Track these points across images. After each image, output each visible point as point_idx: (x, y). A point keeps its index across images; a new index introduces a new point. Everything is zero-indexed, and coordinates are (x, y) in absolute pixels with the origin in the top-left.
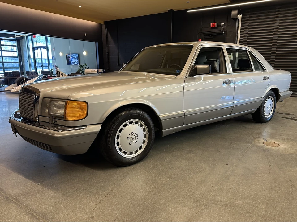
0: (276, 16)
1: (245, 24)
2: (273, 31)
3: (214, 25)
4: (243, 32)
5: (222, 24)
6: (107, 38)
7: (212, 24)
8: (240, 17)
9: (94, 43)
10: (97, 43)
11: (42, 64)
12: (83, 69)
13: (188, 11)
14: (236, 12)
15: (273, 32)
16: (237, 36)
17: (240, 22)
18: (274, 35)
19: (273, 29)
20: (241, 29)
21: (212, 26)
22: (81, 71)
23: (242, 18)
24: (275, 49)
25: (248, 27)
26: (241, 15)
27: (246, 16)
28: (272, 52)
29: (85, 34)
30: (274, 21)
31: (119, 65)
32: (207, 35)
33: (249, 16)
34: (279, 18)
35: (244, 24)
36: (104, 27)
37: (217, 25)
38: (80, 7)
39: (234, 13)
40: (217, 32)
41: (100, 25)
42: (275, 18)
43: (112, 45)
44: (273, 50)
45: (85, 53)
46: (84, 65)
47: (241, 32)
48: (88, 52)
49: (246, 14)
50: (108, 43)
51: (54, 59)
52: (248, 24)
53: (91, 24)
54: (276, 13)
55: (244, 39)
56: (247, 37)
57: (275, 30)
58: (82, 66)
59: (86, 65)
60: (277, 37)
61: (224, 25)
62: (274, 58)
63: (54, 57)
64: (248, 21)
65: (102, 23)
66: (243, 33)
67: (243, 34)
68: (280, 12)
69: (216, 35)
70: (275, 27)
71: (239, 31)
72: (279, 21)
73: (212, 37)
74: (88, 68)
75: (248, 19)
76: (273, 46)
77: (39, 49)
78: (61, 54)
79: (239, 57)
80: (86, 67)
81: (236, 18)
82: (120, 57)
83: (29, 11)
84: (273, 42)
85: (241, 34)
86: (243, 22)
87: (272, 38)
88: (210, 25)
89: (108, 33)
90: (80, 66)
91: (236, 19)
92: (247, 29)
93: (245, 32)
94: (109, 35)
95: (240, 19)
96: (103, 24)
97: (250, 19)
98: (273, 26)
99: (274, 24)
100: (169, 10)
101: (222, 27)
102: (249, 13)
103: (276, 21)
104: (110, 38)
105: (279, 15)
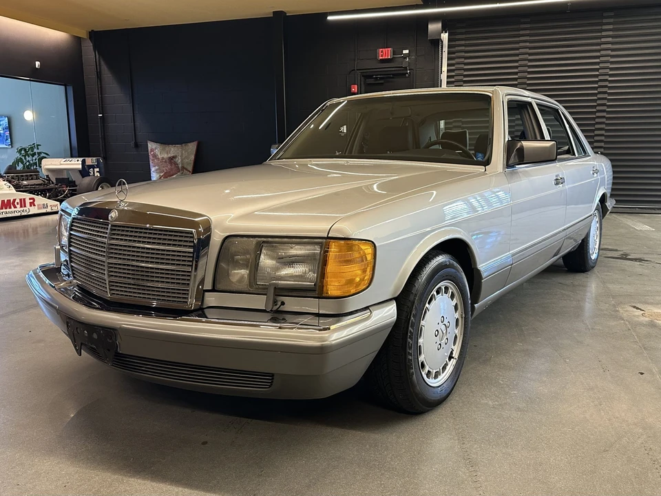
0: (521, 38)
1: (457, 55)
2: (516, 71)
3: (385, 53)
4: (452, 71)
5: (406, 52)
6: (99, 75)
7: (382, 52)
8: (445, 36)
9: (63, 87)
10: (70, 90)
12: (28, 159)
13: (330, 18)
14: (439, 26)
15: (516, 73)
16: (441, 81)
17: (445, 49)
19: (517, 67)
20: (448, 65)
22: (22, 163)
23: (449, 40)
25: (462, 60)
26: (447, 34)
27: (457, 37)
29: (38, 64)
30: (518, 49)
31: (136, 145)
32: (371, 77)
33: (463, 36)
34: (528, 44)
35: (454, 53)
36: (88, 49)
37: (394, 53)
39: (434, 27)
40: (393, 69)
41: (78, 40)
42: (518, 42)
43: (114, 92)
45: (29, 116)
46: (32, 149)
47: (448, 71)
48: (39, 112)
49: (458, 31)
50: (101, 87)
52: (463, 54)
53: (53, 36)
54: (521, 32)
56: (461, 84)
57: (520, 69)
59: (38, 146)
60: (525, 83)
61: (408, 55)
64: (463, 48)
65: (83, 34)
66: (453, 74)
67: (452, 77)
68: (528, 32)
69: (391, 78)
70: (520, 63)
71: (445, 68)
72: (527, 50)
73: (381, 81)
74: (43, 155)
75: (463, 42)
80: (39, 153)
81: (438, 40)
82: (138, 124)
85: (448, 77)
86: (452, 49)
87: (516, 85)
88: (376, 54)
89: (102, 63)
90: (20, 151)
91: (437, 42)
92: (462, 66)
93: (457, 72)
94: (104, 68)
95: (446, 42)
96: (85, 37)
97: (467, 42)
98: (517, 61)
99: (517, 55)
100: (275, 13)
101: (405, 58)
102: (464, 30)
103: (521, 51)
104: (107, 74)
105: (528, 38)
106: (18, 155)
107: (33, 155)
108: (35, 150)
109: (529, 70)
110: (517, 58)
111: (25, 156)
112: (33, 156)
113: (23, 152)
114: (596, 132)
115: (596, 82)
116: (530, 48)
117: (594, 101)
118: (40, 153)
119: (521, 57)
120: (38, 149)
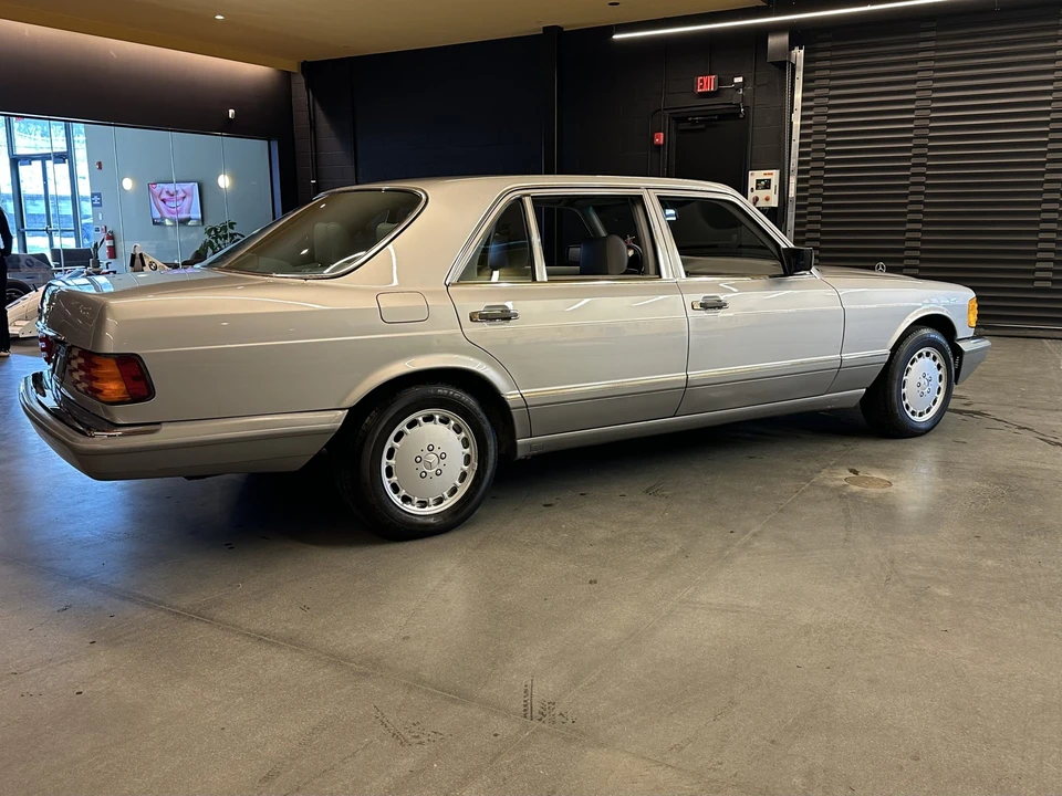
0: (921, 55)
1: (817, 83)
2: (913, 106)
3: (707, 83)
4: (810, 108)
5: (739, 80)
6: (313, 123)
7: (702, 81)
8: (799, 54)
9: (266, 142)
10: (275, 145)
11: (49, 223)
12: (220, 243)
13: (615, 37)
14: (784, 39)
15: (911, 111)
16: (791, 123)
17: (799, 75)
18: (917, 123)
19: (912, 101)
20: (804, 99)
21: (701, 87)
23: (806, 60)
24: (923, 170)
25: (826, 91)
26: (802, 51)
27: (819, 55)
28: (913, 179)
29: (231, 112)
30: (915, 72)
32: (684, 120)
33: (828, 54)
34: (931, 64)
35: (813, 80)
36: (299, 84)
37: (720, 82)
38: (219, 17)
39: (777, 42)
40: (719, 107)
41: (286, 76)
42: (915, 61)
43: (333, 148)
44: (914, 175)
45: (224, 181)
46: (224, 228)
47: (803, 109)
48: (235, 178)
49: (819, 46)
50: (316, 143)
51: (100, 201)
52: (827, 82)
53: (251, 72)
54: (922, 45)
55: (816, 133)
56: (823, 128)
57: (918, 103)
58: (216, 230)
59: (231, 225)
60: (926, 127)
61: (743, 85)
62: (920, 202)
63: (99, 195)
64: (827, 72)
65: (294, 68)
66: (812, 113)
67: (810, 117)
68: (932, 44)
69: (715, 120)
70: (919, 94)
71: (798, 105)
72: (930, 74)
73: (702, 126)
74: (237, 238)
75: (828, 63)
76: (914, 161)
77: (37, 164)
78: (128, 184)
79: (798, 198)
80: (232, 235)
81: (785, 62)
83: (27, 34)
84: (916, 146)
85: (803, 118)
86: (809, 75)
87: (910, 130)
88: (693, 85)
89: (317, 107)
90: (209, 232)
91: (783, 66)
92: (825, 101)
93: (817, 110)
94: (319, 112)
95: (800, 64)
96: (295, 71)
97: (834, 63)
98: (913, 91)
99: (915, 82)
100: (545, 29)
101: (738, 90)
102: (829, 44)
103: (920, 74)
104: (323, 124)
105: (932, 54)
106: (207, 237)
107: (225, 237)
108: (230, 231)
109: (934, 105)
110: (914, 87)
111: (216, 238)
112: (226, 239)
113: (213, 233)
114: (1044, 206)
115: (1046, 123)
116: (936, 70)
117: (1043, 154)
118: (235, 234)
119: (919, 84)
120: (233, 228)
